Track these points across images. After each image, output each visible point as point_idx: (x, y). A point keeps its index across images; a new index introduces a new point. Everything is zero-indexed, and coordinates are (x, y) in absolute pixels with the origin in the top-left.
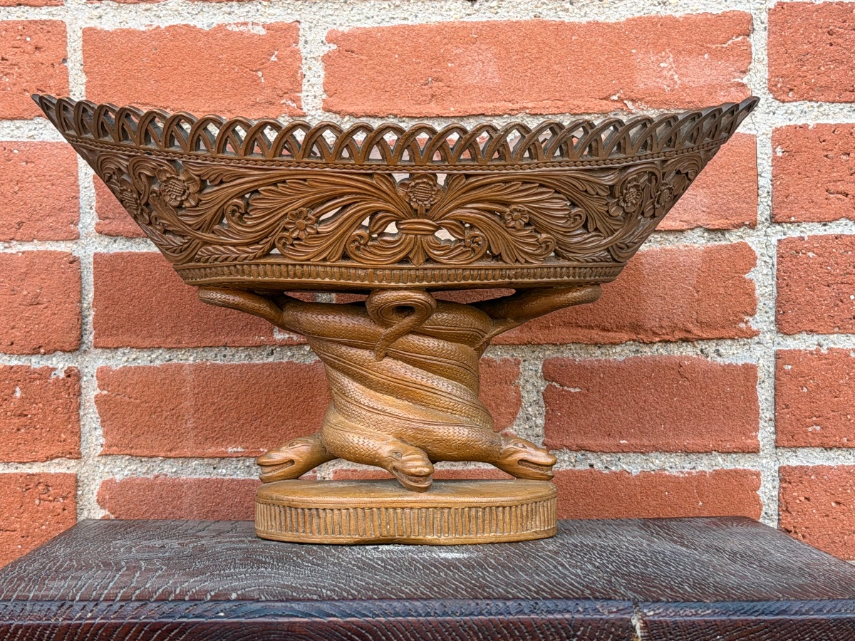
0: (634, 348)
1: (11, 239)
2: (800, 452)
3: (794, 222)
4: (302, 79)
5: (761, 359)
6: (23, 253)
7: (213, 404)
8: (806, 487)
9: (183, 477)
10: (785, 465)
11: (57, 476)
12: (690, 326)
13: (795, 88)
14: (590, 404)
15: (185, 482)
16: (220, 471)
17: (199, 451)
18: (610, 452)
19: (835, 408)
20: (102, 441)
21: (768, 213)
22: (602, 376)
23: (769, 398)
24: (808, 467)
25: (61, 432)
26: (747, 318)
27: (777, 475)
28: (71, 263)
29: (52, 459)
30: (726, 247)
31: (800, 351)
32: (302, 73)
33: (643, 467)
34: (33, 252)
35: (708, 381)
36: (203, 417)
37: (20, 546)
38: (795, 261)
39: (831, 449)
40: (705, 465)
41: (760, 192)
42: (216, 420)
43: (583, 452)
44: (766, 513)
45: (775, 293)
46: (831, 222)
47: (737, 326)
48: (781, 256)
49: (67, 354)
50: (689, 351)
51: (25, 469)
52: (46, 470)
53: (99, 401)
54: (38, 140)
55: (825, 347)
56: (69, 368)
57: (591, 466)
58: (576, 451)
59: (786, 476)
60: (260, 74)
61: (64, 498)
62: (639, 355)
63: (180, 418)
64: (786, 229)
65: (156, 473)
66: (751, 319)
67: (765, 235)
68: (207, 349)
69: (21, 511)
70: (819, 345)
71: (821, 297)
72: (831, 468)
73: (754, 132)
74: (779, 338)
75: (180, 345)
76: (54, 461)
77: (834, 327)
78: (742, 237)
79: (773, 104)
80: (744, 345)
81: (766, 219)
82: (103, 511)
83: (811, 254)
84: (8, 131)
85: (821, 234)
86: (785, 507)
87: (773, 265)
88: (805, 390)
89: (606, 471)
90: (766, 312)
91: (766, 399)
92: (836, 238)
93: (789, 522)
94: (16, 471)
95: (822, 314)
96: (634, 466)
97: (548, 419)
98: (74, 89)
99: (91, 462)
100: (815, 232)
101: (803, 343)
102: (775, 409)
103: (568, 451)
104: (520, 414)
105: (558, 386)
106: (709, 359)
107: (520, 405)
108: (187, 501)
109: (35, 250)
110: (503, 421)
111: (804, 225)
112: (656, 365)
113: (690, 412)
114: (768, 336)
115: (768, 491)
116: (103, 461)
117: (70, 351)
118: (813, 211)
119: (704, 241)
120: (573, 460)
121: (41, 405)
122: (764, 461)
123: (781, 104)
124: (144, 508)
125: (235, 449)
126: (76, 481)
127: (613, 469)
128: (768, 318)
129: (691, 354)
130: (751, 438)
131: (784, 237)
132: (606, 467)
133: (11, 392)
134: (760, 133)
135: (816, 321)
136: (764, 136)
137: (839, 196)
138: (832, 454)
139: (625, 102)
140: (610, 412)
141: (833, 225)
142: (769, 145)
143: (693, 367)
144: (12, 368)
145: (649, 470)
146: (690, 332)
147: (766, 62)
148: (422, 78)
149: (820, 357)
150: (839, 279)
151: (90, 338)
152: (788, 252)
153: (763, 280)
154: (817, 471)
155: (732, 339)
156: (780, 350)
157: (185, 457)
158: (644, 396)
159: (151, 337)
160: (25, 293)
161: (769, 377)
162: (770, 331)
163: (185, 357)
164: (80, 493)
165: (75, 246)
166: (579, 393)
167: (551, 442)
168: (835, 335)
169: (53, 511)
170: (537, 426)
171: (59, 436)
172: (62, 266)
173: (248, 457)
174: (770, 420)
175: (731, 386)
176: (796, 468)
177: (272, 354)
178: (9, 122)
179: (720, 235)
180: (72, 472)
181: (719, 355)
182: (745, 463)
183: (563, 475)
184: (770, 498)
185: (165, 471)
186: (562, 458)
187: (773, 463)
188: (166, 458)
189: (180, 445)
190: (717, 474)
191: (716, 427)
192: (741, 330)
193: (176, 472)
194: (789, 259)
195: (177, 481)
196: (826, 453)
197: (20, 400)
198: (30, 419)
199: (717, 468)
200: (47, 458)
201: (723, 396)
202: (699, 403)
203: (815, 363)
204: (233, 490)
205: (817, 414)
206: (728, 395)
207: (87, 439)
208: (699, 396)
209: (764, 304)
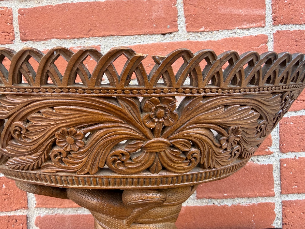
2: (289, 195)
5: (274, 162)
8: (292, 208)
9: (66, 214)
10: (284, 200)
11: (19, 216)
15: (66, 216)
16: (78, 212)
17: (70, 205)
18: (221, 199)
19: (302, 179)
20: (36, 202)
23: (278, 176)
24: (292, 201)
26: (268, 147)
27: (281, 204)
29: (17, 210)
31: (289, 159)
33: (232, 203)
35: (255, 171)
38: (286, 126)
39: (300, 194)
40: (255, 201)
43: (211, 199)
44: (277, 217)
45: (279, 138)
46: (298, 111)
47: (265, 150)
48: (281, 124)
51: (9, 214)
52: (16, 214)
55: (298, 157)
57: (214, 203)
58: (208, 199)
59: (284, 204)
60: (86, 65)
61: (22, 224)
65: (55, 213)
66: (270, 148)
70: (296, 156)
71: (296, 139)
72: (300, 200)
74: (280, 154)
77: (301, 150)
80: (268, 157)
82: (38, 228)
83: (291, 123)
85: (295, 115)
86: (284, 215)
87: (278, 128)
88: (291, 173)
89: (219, 205)
90: (276, 145)
91: (276, 177)
92: (300, 117)
93: (286, 221)
94: (5, 215)
95: (296, 145)
96: (229, 203)
97: (197, 187)
99: (32, 210)
100: (293, 115)
101: (290, 156)
102: (281, 181)
103: (205, 199)
106: (255, 163)
108: (67, 223)
111: (288, 113)
113: (249, 182)
114: (277, 153)
115: (278, 210)
116: (36, 209)
118: (292, 107)
121: (12, 190)
122: (276, 199)
124: (52, 226)
126: (27, 218)
127: (222, 204)
128: (276, 147)
130: (272, 191)
132: (219, 204)
133: (1, 186)
135: (294, 147)
137: (301, 101)
138: (300, 195)
140: (220, 184)
141: (299, 112)
143: (249, 166)
145: (234, 204)
148: (147, 64)
149: (296, 161)
150: (302, 132)
152: (283, 123)
153: (274, 133)
154: (296, 202)
155: (263, 155)
156: (281, 159)
157: (66, 208)
158: (233, 178)
161: (278, 169)
162: (277, 152)
164: (28, 221)
167: (200, 196)
168: (301, 152)
171: (20, 201)
174: (279, 184)
175: (264, 173)
176: (288, 201)
180: (25, 214)
181: (258, 161)
182: (269, 200)
183: (204, 208)
184: (279, 212)
185: (59, 213)
186: (203, 201)
187: (279, 200)
188: (59, 208)
189: (63, 203)
190: (259, 204)
191: (259, 188)
192: (266, 152)
193: (63, 213)
194: (283, 125)
195: (63, 216)
196: (298, 195)
197: (5, 189)
198: (9, 196)
199: (259, 202)
200: (16, 210)
201: (261, 176)
202: (253, 179)
203: (294, 163)
204: (84, 218)
205: (296, 182)
206: (263, 176)
207: (30, 202)
208: (252, 177)
209: (275, 142)
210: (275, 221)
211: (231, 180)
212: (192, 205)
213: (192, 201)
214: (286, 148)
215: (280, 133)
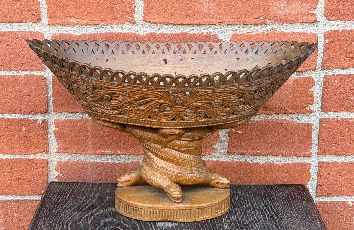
0: (264, 116)
1: (20, 70)
2: (327, 157)
3: (331, 69)
4: (135, 8)
5: (314, 122)
6: (24, 75)
7: (100, 134)
8: (328, 169)
9: (88, 161)
10: (321, 161)
11: (40, 160)
12: (287, 108)
13: (335, 15)
14: (246, 137)
15: (89, 163)
16: (102, 159)
17: (94, 152)
18: (253, 155)
19: (342, 140)
20: (57, 147)
21: (321, 65)
22: (251, 127)
24: (330, 162)
25: (41, 143)
26: (310, 106)
27: (317, 165)
28: (43, 80)
29: (38, 153)
30: (303, 78)
31: (330, 119)
32: (135, 5)
33: (266, 161)
34: (28, 75)
35: (293, 129)
36: (96, 139)
37: (26, 185)
38: (330, 84)
39: (339, 156)
40: (290, 160)
41: (318, 57)
42: (101, 140)
43: (243, 155)
44: (312, 179)
45: (321, 96)
46: (346, 69)
47: (306, 109)
48: (325, 82)
49: (42, 114)
50: (286, 117)
51: (28, 157)
52: (36, 158)
53: (56, 132)
54: (28, 30)
55: (340, 117)
56: (43, 119)
57: (246, 160)
58: (240, 155)
59: (321, 165)
60: (117, 6)
61: (43, 168)
62: (266, 119)
63: (87, 139)
64: (327, 71)
65: (78, 159)
66: (311, 106)
67: (319, 74)
69: (27, 172)
70: (338, 116)
71: (340, 98)
72: (338, 163)
73: (317, 33)
74: (322, 114)
76: (38, 154)
77: (344, 110)
78: (310, 74)
79: (326, 21)
80: (308, 116)
81: (320, 68)
82: (58, 173)
83: (337, 81)
84: (16, 27)
85: (341, 73)
86: (320, 177)
87: (321, 85)
88: (331, 134)
89: (251, 162)
90: (318, 104)
91: (315, 137)
92: (347, 75)
93: (321, 182)
94: (24, 158)
95: (339, 105)
96: (262, 160)
97: (230, 142)
98: (42, 10)
99: (53, 154)
100: (339, 73)
101: (331, 116)
102: (318, 141)
103: (237, 155)
104: (219, 140)
105: (234, 130)
106: (294, 121)
107: (219, 137)
108: (90, 170)
109: (29, 74)
110: (212, 143)
111: (335, 70)
112: (273, 123)
113: (285, 141)
114: (318, 113)
115: (314, 171)
116: (57, 154)
117: (44, 113)
118: (339, 65)
119: (294, 76)
120: (239, 158)
121: (33, 133)
122: (313, 159)
123: (329, 21)
124: (74, 172)
125: (108, 151)
126: (47, 162)
127: (254, 161)
128: (318, 106)
129: (287, 118)
130: (309, 151)
131: (327, 75)
132: (251, 161)
133: (21, 128)
134: (320, 33)
135: (337, 107)
136: (321, 34)
137: (350, 59)
138: (339, 157)
139: (266, 20)
140: (254, 140)
141: (346, 70)
142: (323, 38)
143: (287, 124)
144: (21, 119)
145: (268, 162)
146: (287, 111)
147: (324, 4)
149: (338, 121)
150: (347, 91)
151: (51, 108)
152: (328, 80)
153: (317, 91)
154: (333, 164)
155: (303, 113)
156: (322, 118)
157: (89, 154)
158: (268, 135)
159: (75, 108)
160: (25, 91)
161: (317, 128)
162: (319, 111)
163: (88, 116)
164: (49, 166)
165: (45, 73)
166: (242, 133)
167: (231, 151)
168: (344, 113)
169: (39, 173)
170: (225, 145)
171: (40, 145)
172: (40, 81)
173: (113, 155)
174: (316, 144)
175: (302, 131)
176: (325, 162)
178: (17, 23)
179: (301, 73)
180: (46, 158)
181: (298, 119)
182: (305, 160)
183: (235, 164)
184: (314, 173)
185: (81, 159)
186: (234, 157)
187: (316, 160)
188: (82, 154)
189: (87, 149)
190: (294, 164)
191: (295, 147)
192: (307, 110)
193: (85, 159)
194: (328, 83)
195: (86, 162)
196: (337, 157)
197: (25, 131)
198: (29, 138)
199: (294, 162)
200: (36, 153)
201: (298, 135)
202: (289, 137)
203: (335, 124)
204: (107, 166)
205: (335, 143)
206: (300, 135)
207: (51, 146)
208: (289, 135)
209: (317, 100)
210: (310, 182)
211: (266, 138)
212: (223, 160)
213: (223, 156)
214: (328, 107)
215: (323, 91)
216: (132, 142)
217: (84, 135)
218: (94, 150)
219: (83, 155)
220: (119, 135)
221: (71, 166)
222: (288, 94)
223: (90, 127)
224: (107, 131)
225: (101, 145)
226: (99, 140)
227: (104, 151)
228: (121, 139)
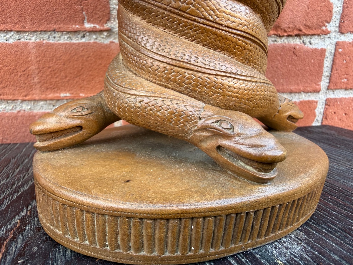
0: (274, 39)
2: (337, 92)
5: (329, 46)
7: (49, 67)
8: (335, 107)
9: (35, 111)
10: (329, 98)
12: (302, 28)
17: (43, 96)
23: (329, 66)
24: (337, 98)
26: (327, 24)
27: (324, 102)
31: (346, 42)
36: (44, 76)
39: (348, 90)
40: (296, 98)
42: (52, 77)
44: (317, 119)
45: (341, 12)
47: (321, 28)
50: (296, 42)
59: (329, 103)
62: (275, 43)
63: (29, 76)
65: (18, 109)
68: (43, 33)
72: (346, 98)
74: (338, 35)
75: (25, 30)
80: (322, 38)
86: (325, 117)
88: (345, 62)
90: (335, 21)
91: (327, 66)
93: (326, 123)
101: (348, 38)
102: (331, 71)
106: (306, 46)
112: (284, 48)
113: (295, 73)
114: (334, 34)
115: (319, 110)
122: (321, 96)
124: (13, 130)
125: (65, 95)
128: (335, 24)
129: (298, 43)
130: (318, 85)
138: (347, 92)
143: (300, 49)
146: (301, 31)
154: (341, 100)
155: (318, 35)
156: (338, 42)
157: (35, 100)
158: (277, 65)
159: (4, 23)
161: (331, 55)
162: (335, 31)
163: (29, 38)
173: (74, 99)
174: (328, 76)
175: (314, 60)
176: (333, 99)
177: (84, 37)
181: (311, 44)
182: (313, 97)
184: (320, 113)
185: (23, 108)
187: (324, 97)
188: (23, 101)
189: (31, 92)
190: (301, 102)
191: (305, 80)
192: (323, 31)
193: (30, 109)
195: (31, 114)
196: (345, 91)
199: (301, 100)
201: (310, 64)
202: (300, 68)
203: (351, 48)
205: (347, 73)
206: (312, 64)
208: (300, 65)
209: (335, 17)
210: (313, 124)
211: (275, 69)
214: (346, 26)
215: (344, 3)
216: (101, 79)
217: (23, 69)
218: (43, 93)
219: (25, 103)
220: (80, 69)
221: (9, 120)
222: (306, 6)
223: (33, 55)
224: (62, 62)
225: (53, 85)
226: (50, 77)
227: (58, 95)
228: (84, 75)
